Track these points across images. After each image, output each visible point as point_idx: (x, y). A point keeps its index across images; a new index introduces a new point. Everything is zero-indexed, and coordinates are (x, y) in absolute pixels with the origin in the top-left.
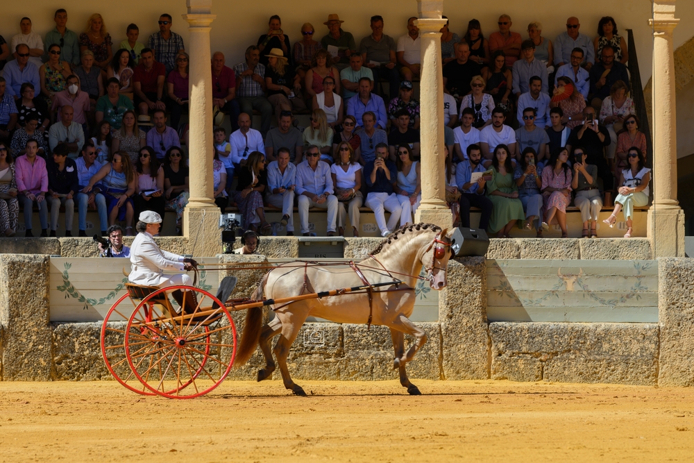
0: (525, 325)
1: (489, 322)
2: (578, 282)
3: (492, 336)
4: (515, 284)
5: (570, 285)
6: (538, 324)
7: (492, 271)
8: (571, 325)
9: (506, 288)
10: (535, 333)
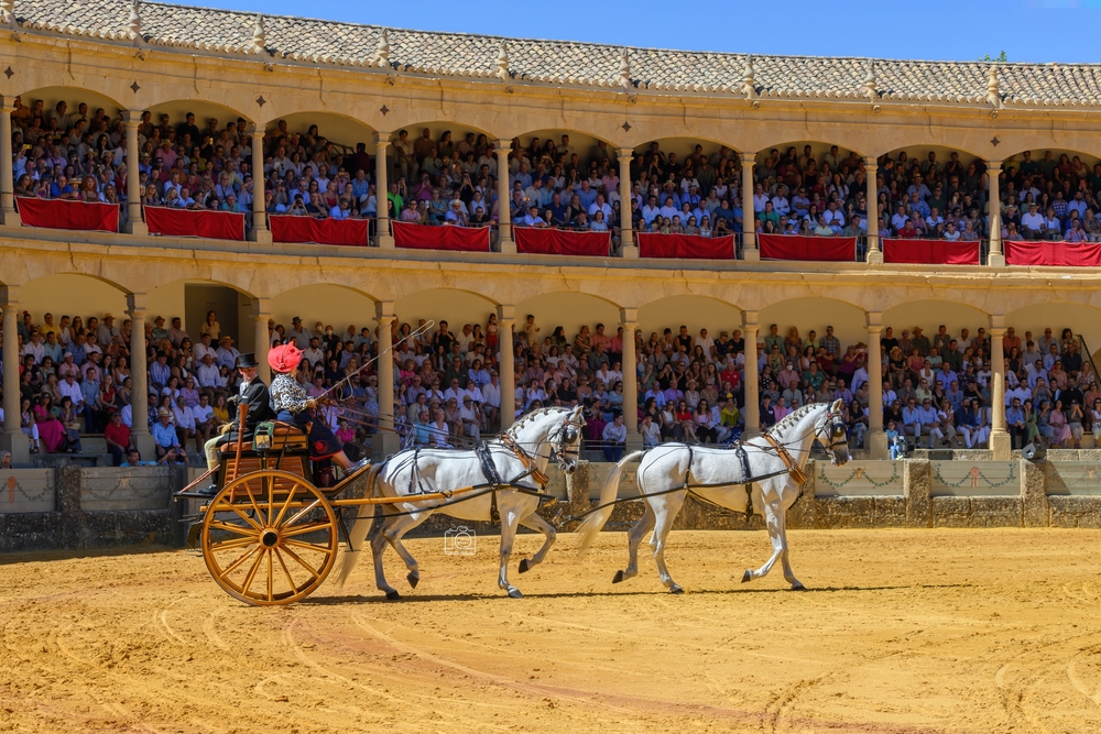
0: (1068, 497)
1: (1048, 495)
2: (1095, 473)
3: (1050, 503)
4: (1062, 475)
5: (1091, 475)
6: (1074, 497)
7: (1049, 467)
8: (1092, 497)
9: (1056, 477)
10: (1073, 501)
